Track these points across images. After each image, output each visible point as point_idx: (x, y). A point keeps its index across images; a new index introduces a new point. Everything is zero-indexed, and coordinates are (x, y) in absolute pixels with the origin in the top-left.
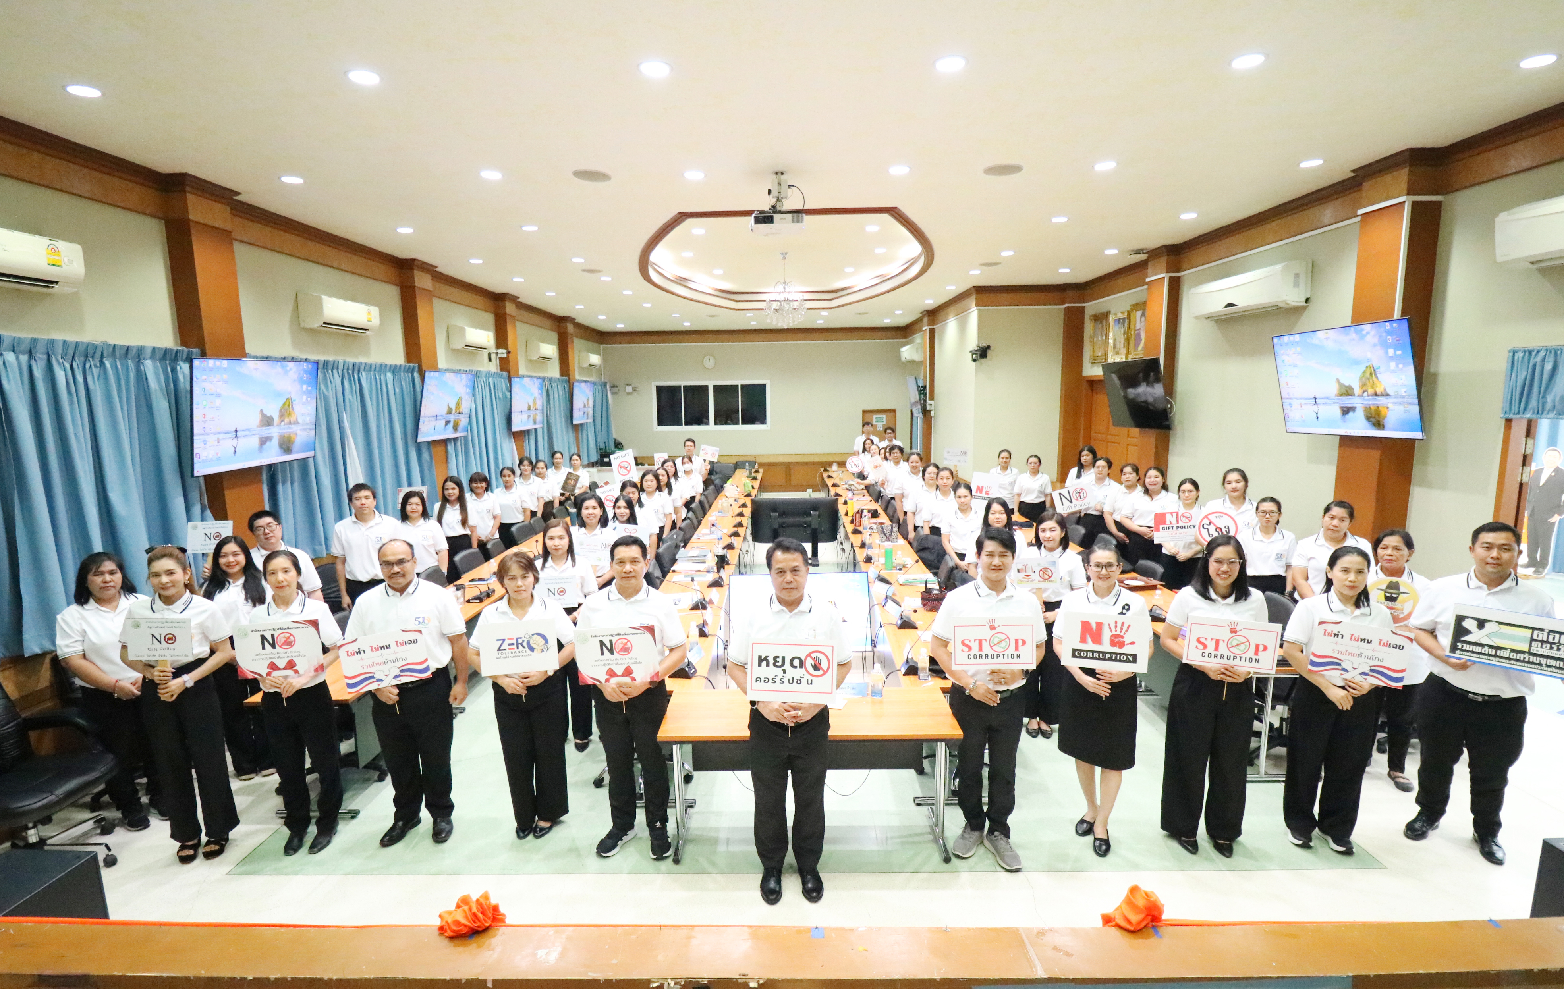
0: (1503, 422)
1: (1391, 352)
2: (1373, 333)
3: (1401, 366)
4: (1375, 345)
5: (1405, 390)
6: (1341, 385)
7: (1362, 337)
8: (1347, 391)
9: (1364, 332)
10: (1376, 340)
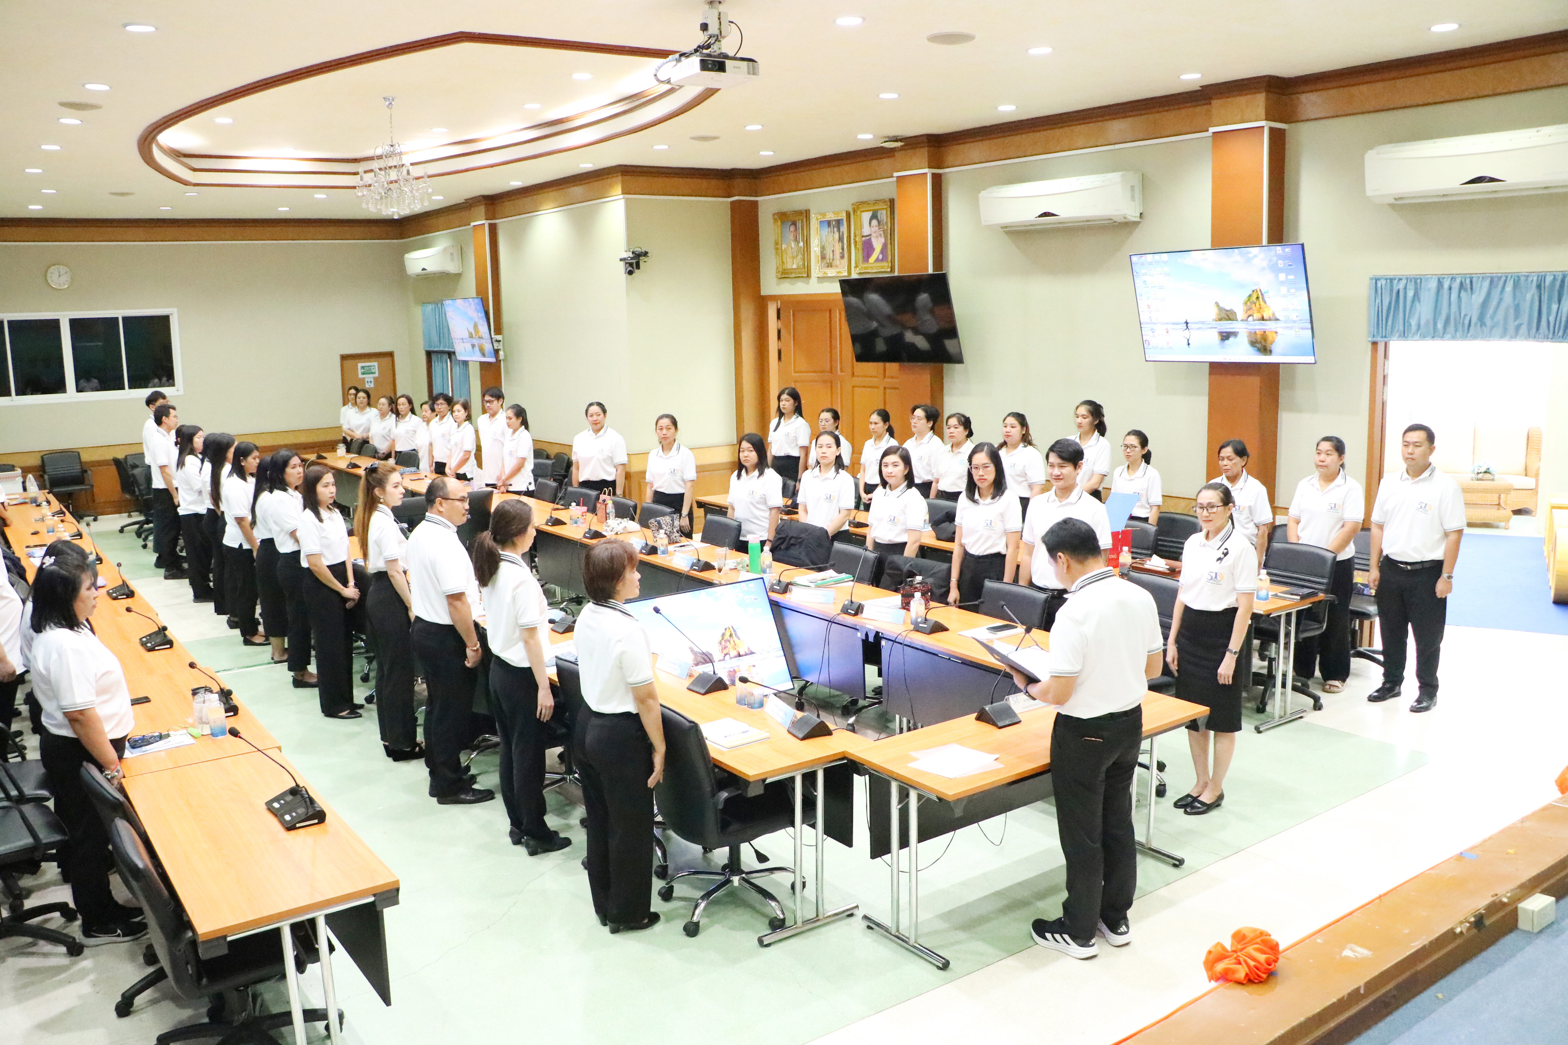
0: (1370, 345)
1: (1282, 276)
2: (1262, 256)
3: (1293, 291)
4: (1263, 269)
5: (1297, 314)
6: (1221, 309)
7: (1249, 260)
8: (1228, 315)
9: (1251, 255)
10: (1265, 264)
